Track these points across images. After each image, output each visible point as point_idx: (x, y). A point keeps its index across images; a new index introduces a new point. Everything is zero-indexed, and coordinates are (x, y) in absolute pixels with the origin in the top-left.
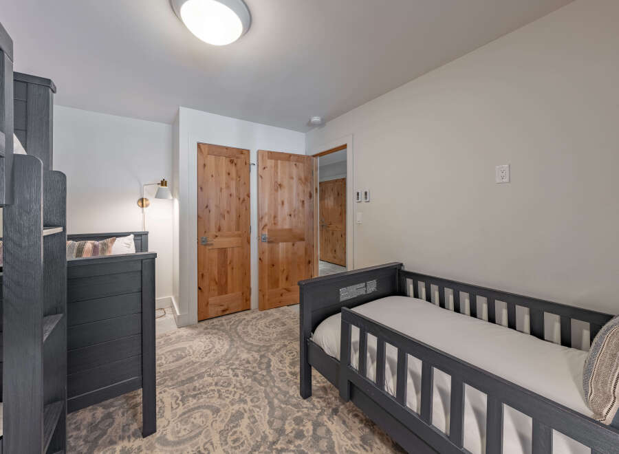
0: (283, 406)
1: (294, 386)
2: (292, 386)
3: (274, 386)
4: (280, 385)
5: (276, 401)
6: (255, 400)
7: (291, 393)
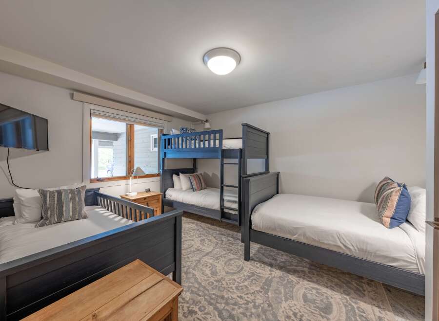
0: (191, 284)
1: (188, 299)
2: (190, 299)
3: (204, 296)
4: (199, 298)
5: (196, 285)
6: (211, 284)
7: (188, 294)
